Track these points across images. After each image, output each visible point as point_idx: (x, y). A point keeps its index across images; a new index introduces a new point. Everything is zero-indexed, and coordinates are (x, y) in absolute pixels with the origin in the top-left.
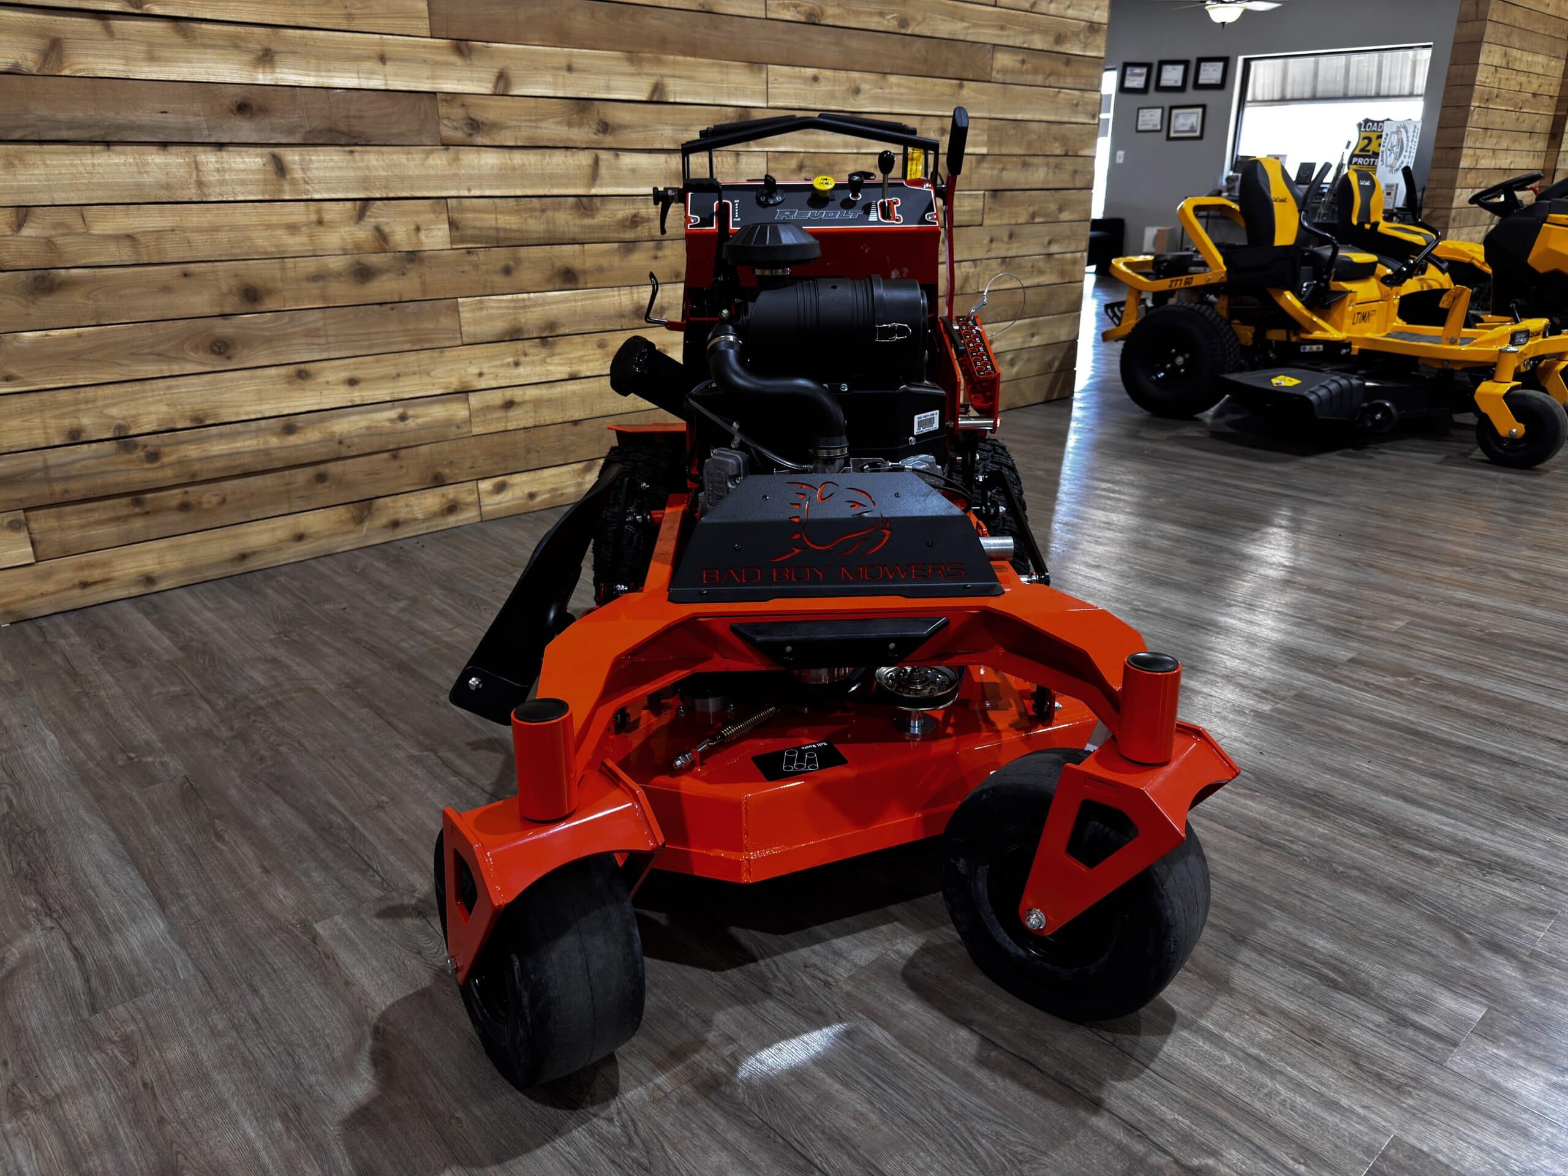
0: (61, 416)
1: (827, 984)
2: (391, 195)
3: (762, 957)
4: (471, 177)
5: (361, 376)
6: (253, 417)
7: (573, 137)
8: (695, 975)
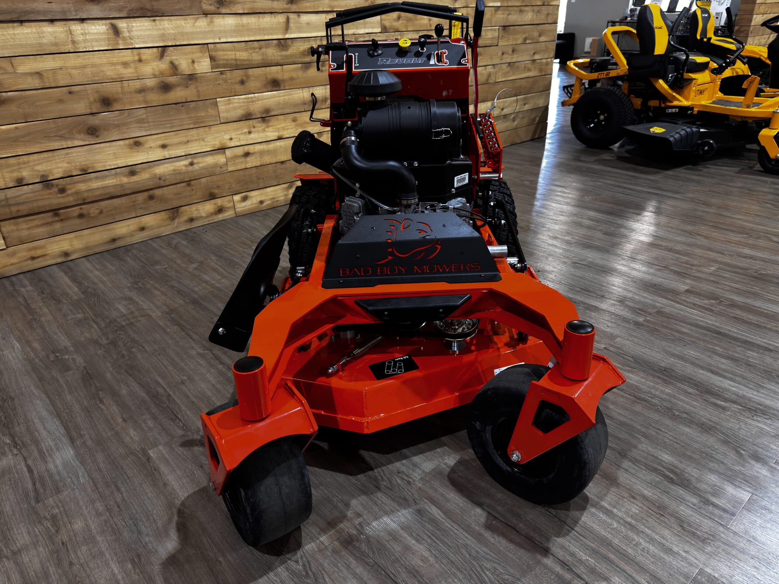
0: (12, 172)
1: (409, 483)
2: (178, 43)
3: (376, 468)
4: (220, 32)
5: (168, 143)
6: (113, 167)
7: (275, 7)
8: (341, 477)
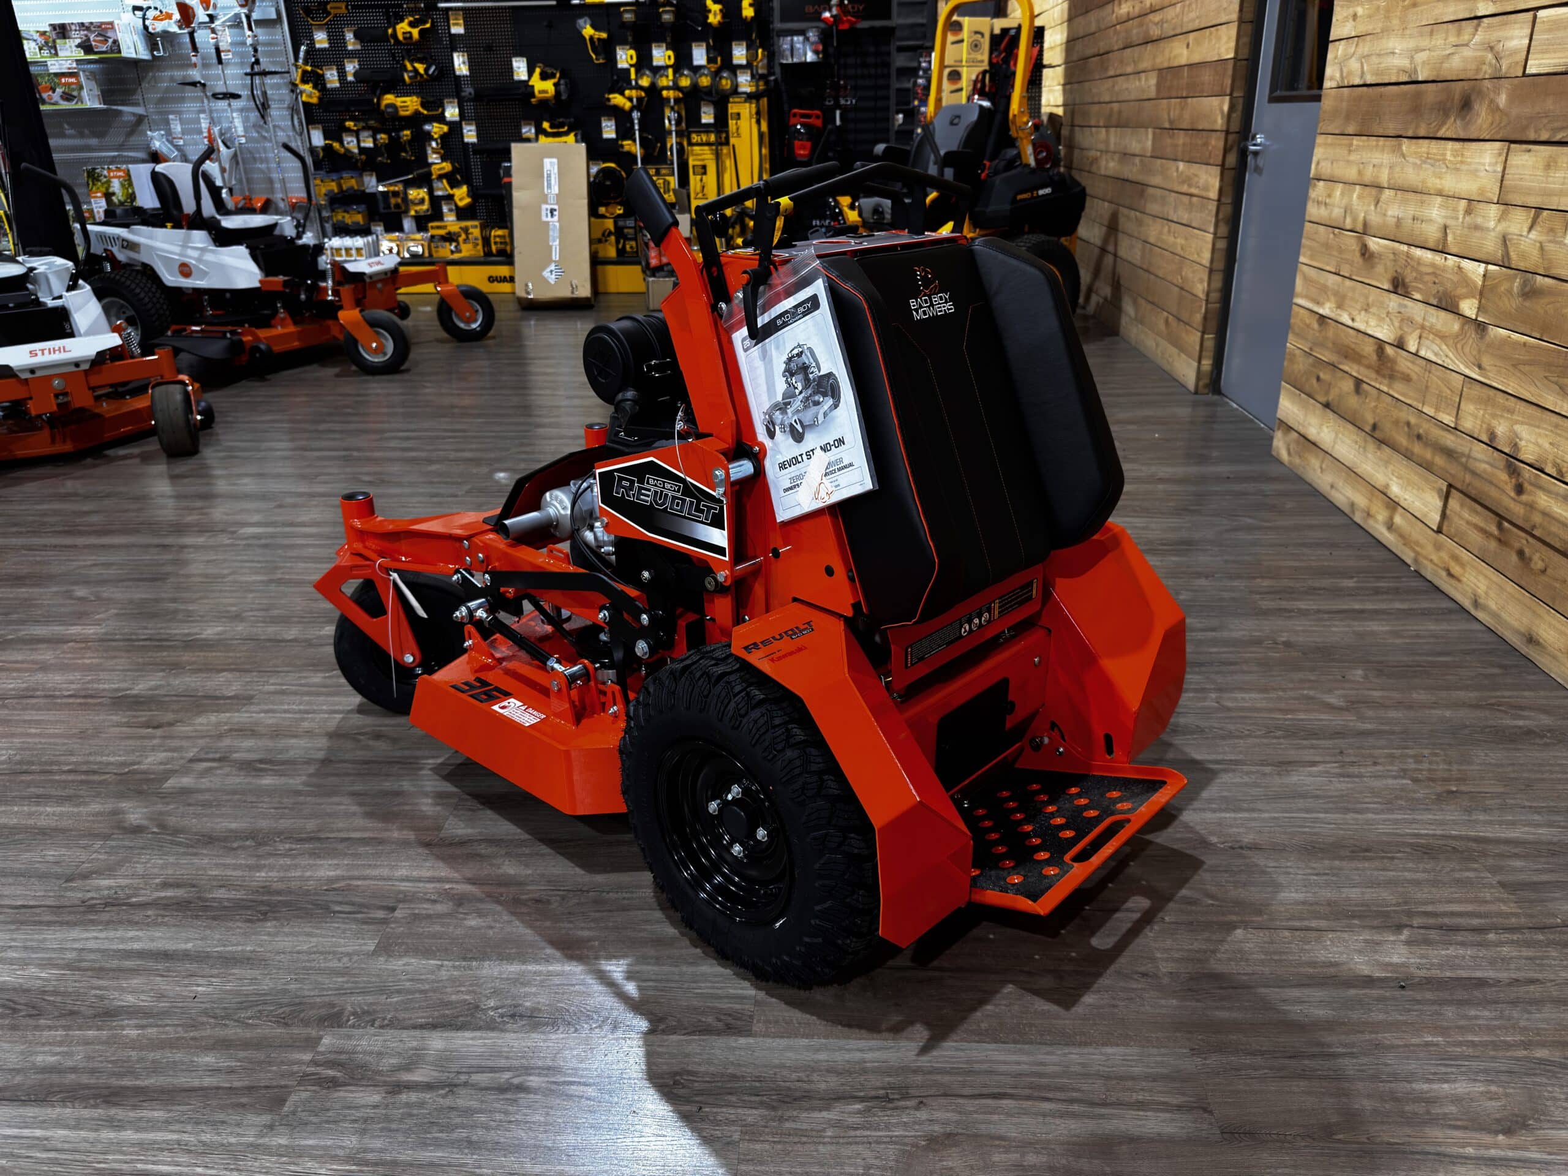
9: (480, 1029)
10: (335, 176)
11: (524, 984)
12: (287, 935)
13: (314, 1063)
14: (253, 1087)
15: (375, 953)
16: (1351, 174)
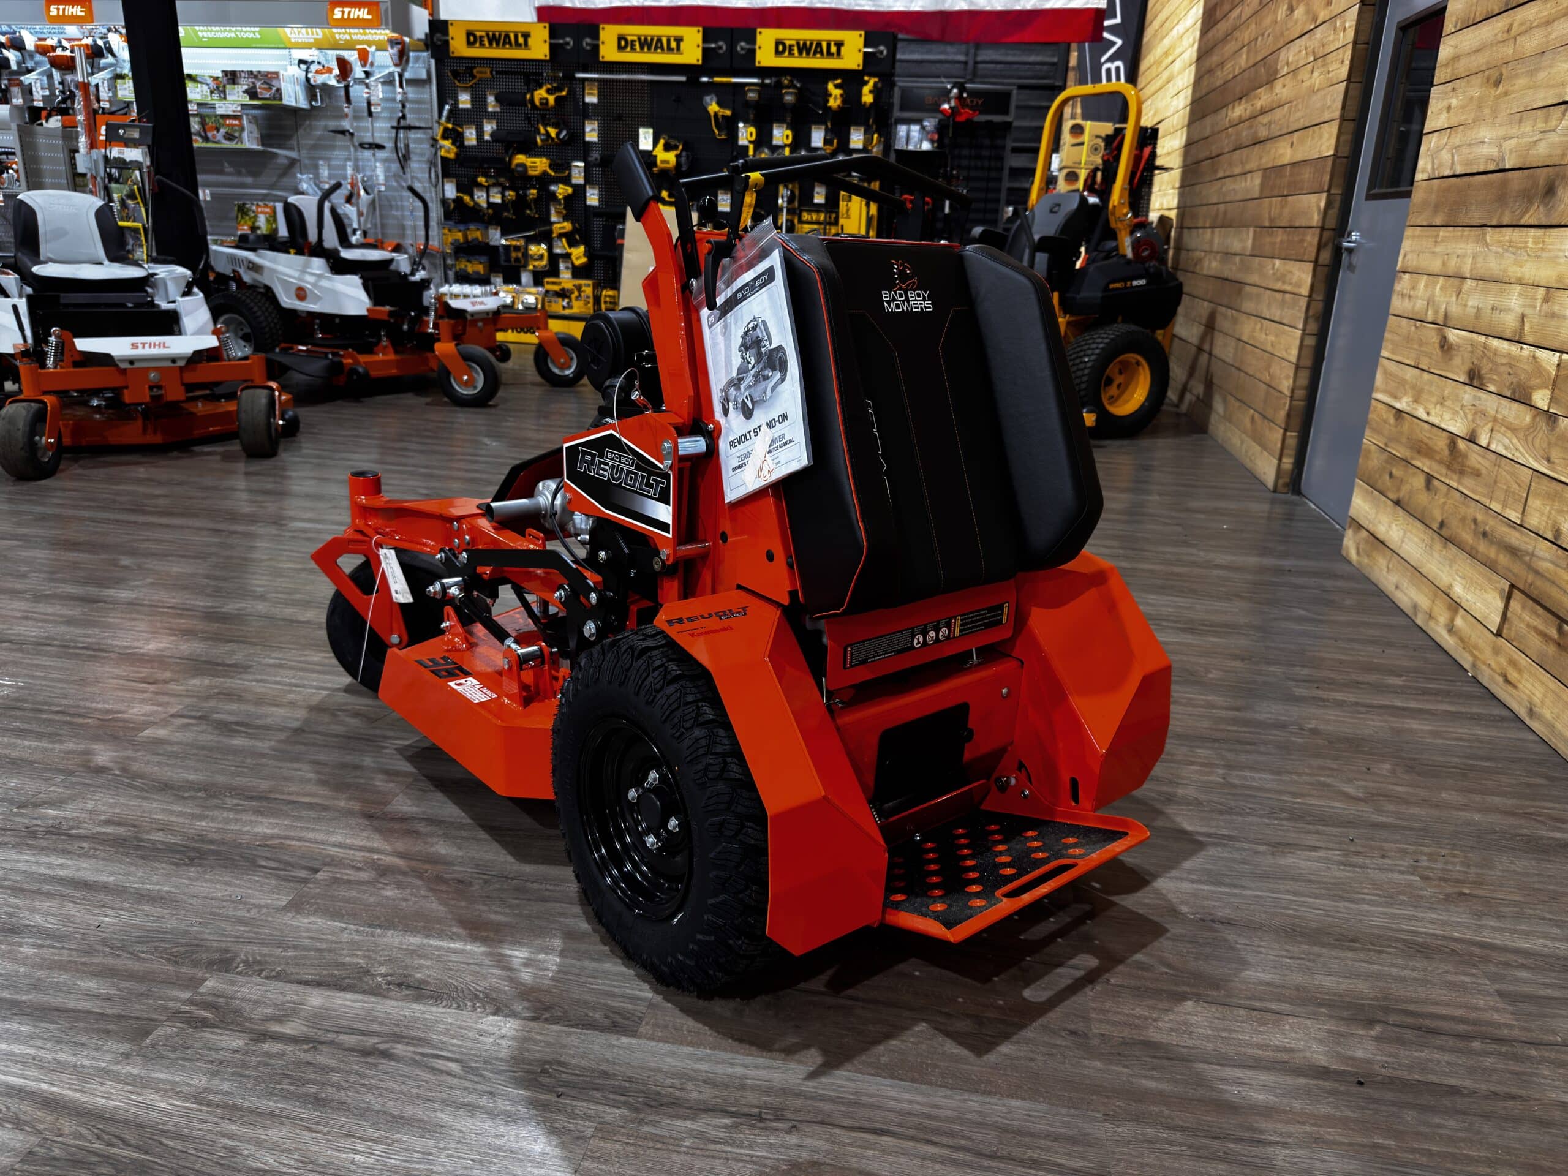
9: (364, 992)
10: (462, 227)
11: (420, 957)
12: (206, 881)
13: (190, 1002)
14: (123, 1016)
15: (285, 909)
16: (1436, 265)
